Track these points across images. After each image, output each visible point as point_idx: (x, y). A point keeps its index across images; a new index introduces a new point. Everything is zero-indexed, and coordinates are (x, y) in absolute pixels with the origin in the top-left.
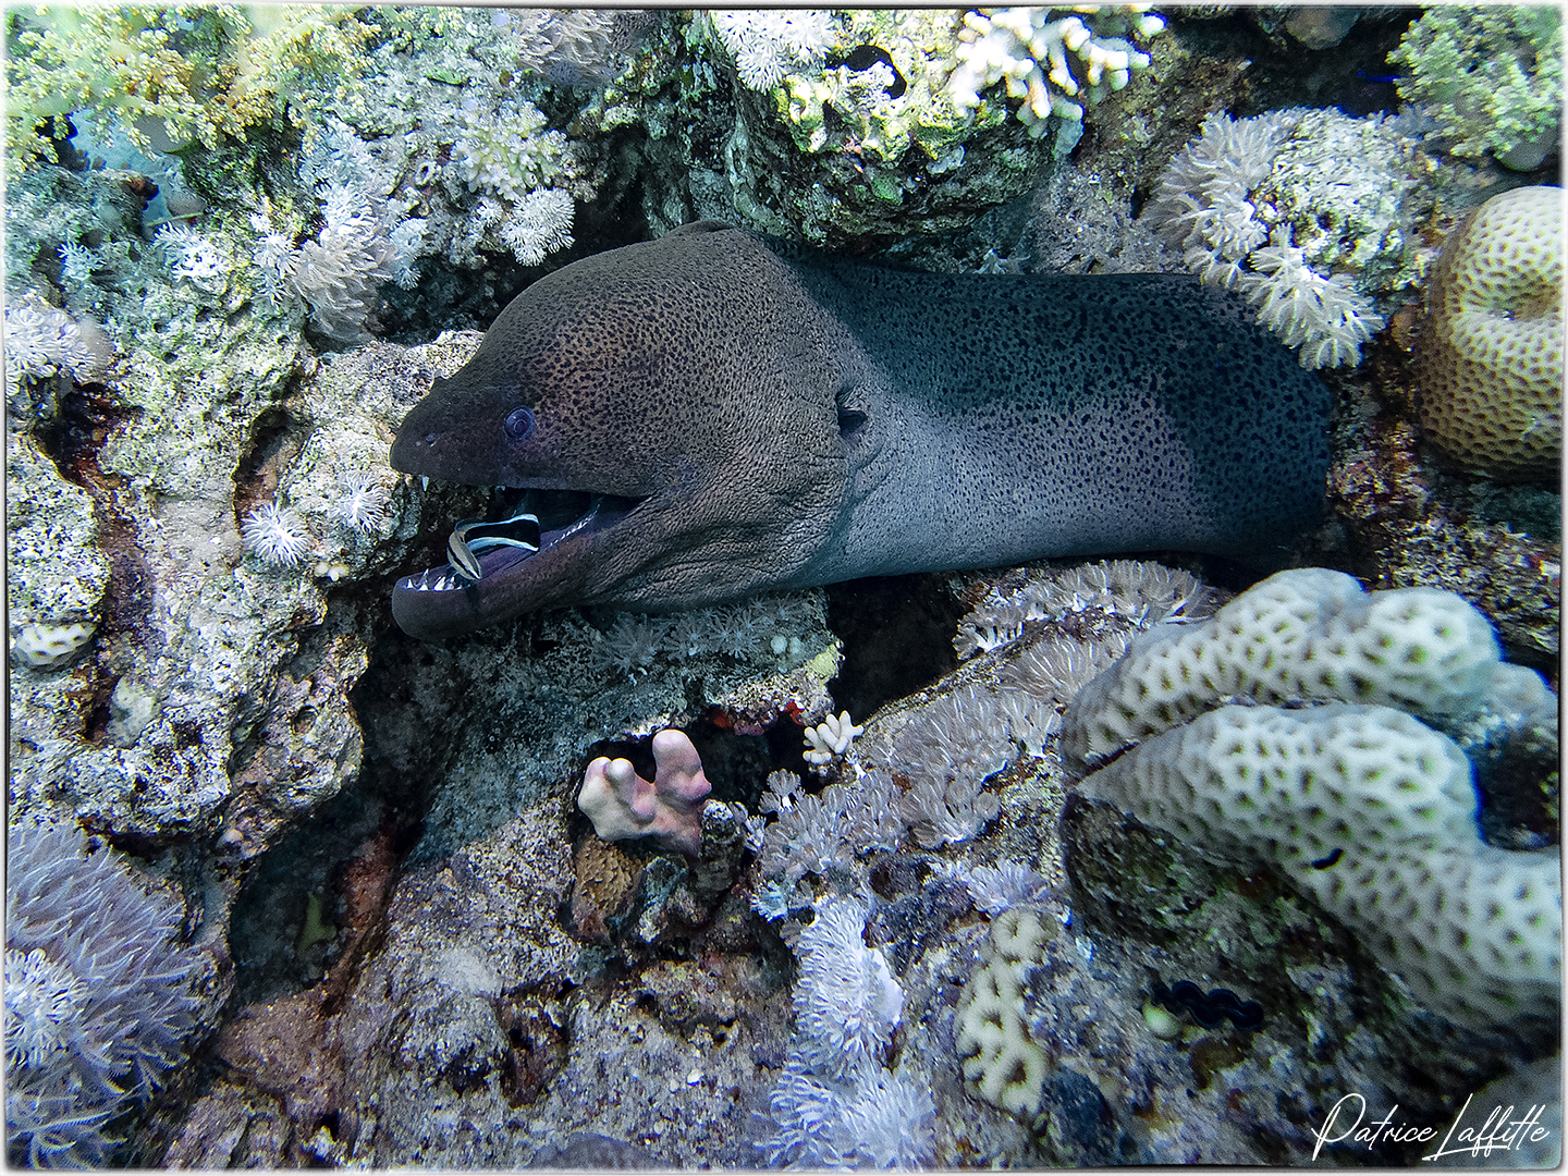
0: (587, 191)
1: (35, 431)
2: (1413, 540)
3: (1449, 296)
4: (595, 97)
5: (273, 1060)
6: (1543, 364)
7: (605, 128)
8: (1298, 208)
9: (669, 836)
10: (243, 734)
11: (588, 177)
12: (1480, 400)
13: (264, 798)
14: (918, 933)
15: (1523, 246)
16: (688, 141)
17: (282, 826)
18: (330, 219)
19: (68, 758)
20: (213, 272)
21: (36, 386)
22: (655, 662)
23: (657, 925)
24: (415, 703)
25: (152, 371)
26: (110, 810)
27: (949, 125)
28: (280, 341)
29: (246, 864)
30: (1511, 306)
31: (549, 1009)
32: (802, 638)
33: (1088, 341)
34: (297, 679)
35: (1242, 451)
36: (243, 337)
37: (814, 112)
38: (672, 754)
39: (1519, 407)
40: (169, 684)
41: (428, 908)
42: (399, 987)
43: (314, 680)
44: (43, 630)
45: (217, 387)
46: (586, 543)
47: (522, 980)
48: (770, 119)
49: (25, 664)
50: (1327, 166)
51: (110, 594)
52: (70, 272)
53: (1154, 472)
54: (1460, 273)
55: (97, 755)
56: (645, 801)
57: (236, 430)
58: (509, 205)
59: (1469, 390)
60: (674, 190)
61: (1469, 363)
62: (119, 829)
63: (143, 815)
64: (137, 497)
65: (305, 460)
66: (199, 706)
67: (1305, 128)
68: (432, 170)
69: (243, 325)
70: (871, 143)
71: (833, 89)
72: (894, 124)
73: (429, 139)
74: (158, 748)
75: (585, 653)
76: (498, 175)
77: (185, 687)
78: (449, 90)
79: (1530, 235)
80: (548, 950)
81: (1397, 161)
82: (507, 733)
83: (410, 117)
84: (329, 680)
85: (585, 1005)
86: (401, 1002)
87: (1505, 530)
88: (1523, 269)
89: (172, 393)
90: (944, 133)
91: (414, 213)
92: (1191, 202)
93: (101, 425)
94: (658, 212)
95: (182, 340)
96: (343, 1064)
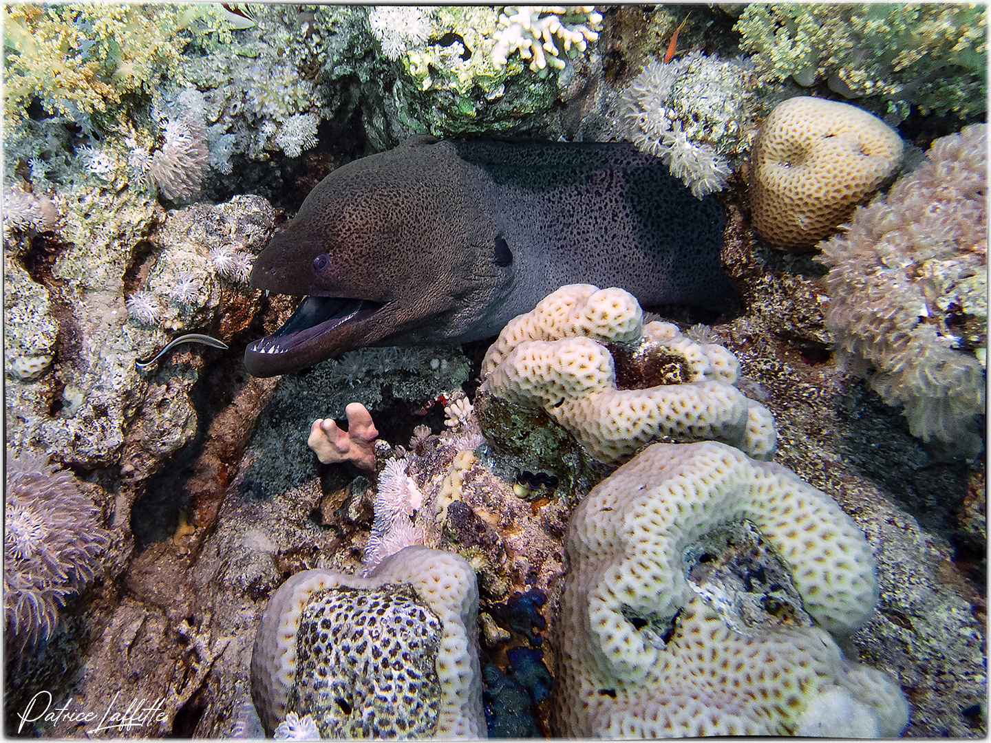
0: (328, 114)
1: (18, 257)
2: (759, 287)
3: (759, 155)
4: (328, 61)
5: (160, 592)
6: (799, 190)
7: (334, 78)
8: (683, 111)
9: (358, 461)
10: (130, 413)
11: (329, 105)
12: (774, 210)
13: (144, 448)
14: (429, 468)
15: (791, 129)
16: (381, 83)
17: (155, 463)
18: (168, 138)
19: (41, 425)
20: (107, 170)
21: (17, 233)
22: (366, 376)
23: (358, 511)
24: (234, 404)
25: (78, 223)
26: (63, 451)
27: (492, 74)
28: (145, 205)
29: (137, 484)
30: (789, 160)
31: (305, 562)
32: (449, 360)
33: (613, 190)
34: (159, 385)
35: (701, 248)
36: (125, 204)
37: (423, 70)
38: (355, 416)
39: (791, 213)
40: (91, 387)
41: (239, 511)
42: (224, 550)
43: (168, 385)
44: (26, 359)
45: (112, 230)
46: (353, 327)
47: (290, 546)
48: (403, 73)
49: (18, 378)
50: (697, 88)
51: (59, 341)
52: (34, 174)
53: (653, 264)
54: (764, 143)
55: (55, 422)
56: (344, 441)
57: (124, 254)
58: (279, 124)
59: (769, 205)
60: (378, 110)
61: (768, 190)
62: (67, 460)
63: (79, 453)
64: (72, 291)
65: (158, 267)
66: (106, 397)
67: (693, 67)
68: (239, 106)
69: (124, 197)
70: (453, 85)
71: (432, 56)
72: (463, 74)
73: (237, 89)
74: (85, 419)
75: (328, 374)
76: (272, 108)
77: (99, 388)
78: (249, 61)
79: (794, 122)
80: (305, 531)
81: (740, 83)
82: (282, 417)
83: (227, 77)
84: (177, 385)
85: (323, 557)
86: (224, 557)
87: (800, 277)
88: (792, 140)
89: (88, 235)
90: (490, 79)
91: (229, 131)
92: (634, 108)
93: (53, 253)
94: (370, 123)
95: (93, 206)
96: (196, 591)
